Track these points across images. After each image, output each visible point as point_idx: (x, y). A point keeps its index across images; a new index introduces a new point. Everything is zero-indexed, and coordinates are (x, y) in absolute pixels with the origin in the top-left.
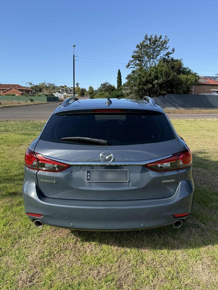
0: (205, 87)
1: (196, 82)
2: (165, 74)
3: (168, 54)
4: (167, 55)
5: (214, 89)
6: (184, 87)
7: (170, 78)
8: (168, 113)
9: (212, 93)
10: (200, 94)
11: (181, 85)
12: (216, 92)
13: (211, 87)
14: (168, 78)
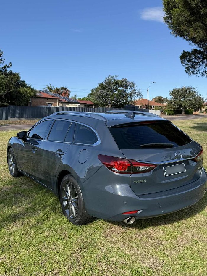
0: (41, 100)
1: (34, 95)
2: (6, 86)
3: (5, 67)
4: (4, 69)
5: (49, 101)
6: (24, 100)
7: (11, 91)
8: (15, 124)
9: (48, 105)
10: (38, 106)
11: (21, 98)
12: (51, 104)
13: (46, 100)
14: (9, 90)
